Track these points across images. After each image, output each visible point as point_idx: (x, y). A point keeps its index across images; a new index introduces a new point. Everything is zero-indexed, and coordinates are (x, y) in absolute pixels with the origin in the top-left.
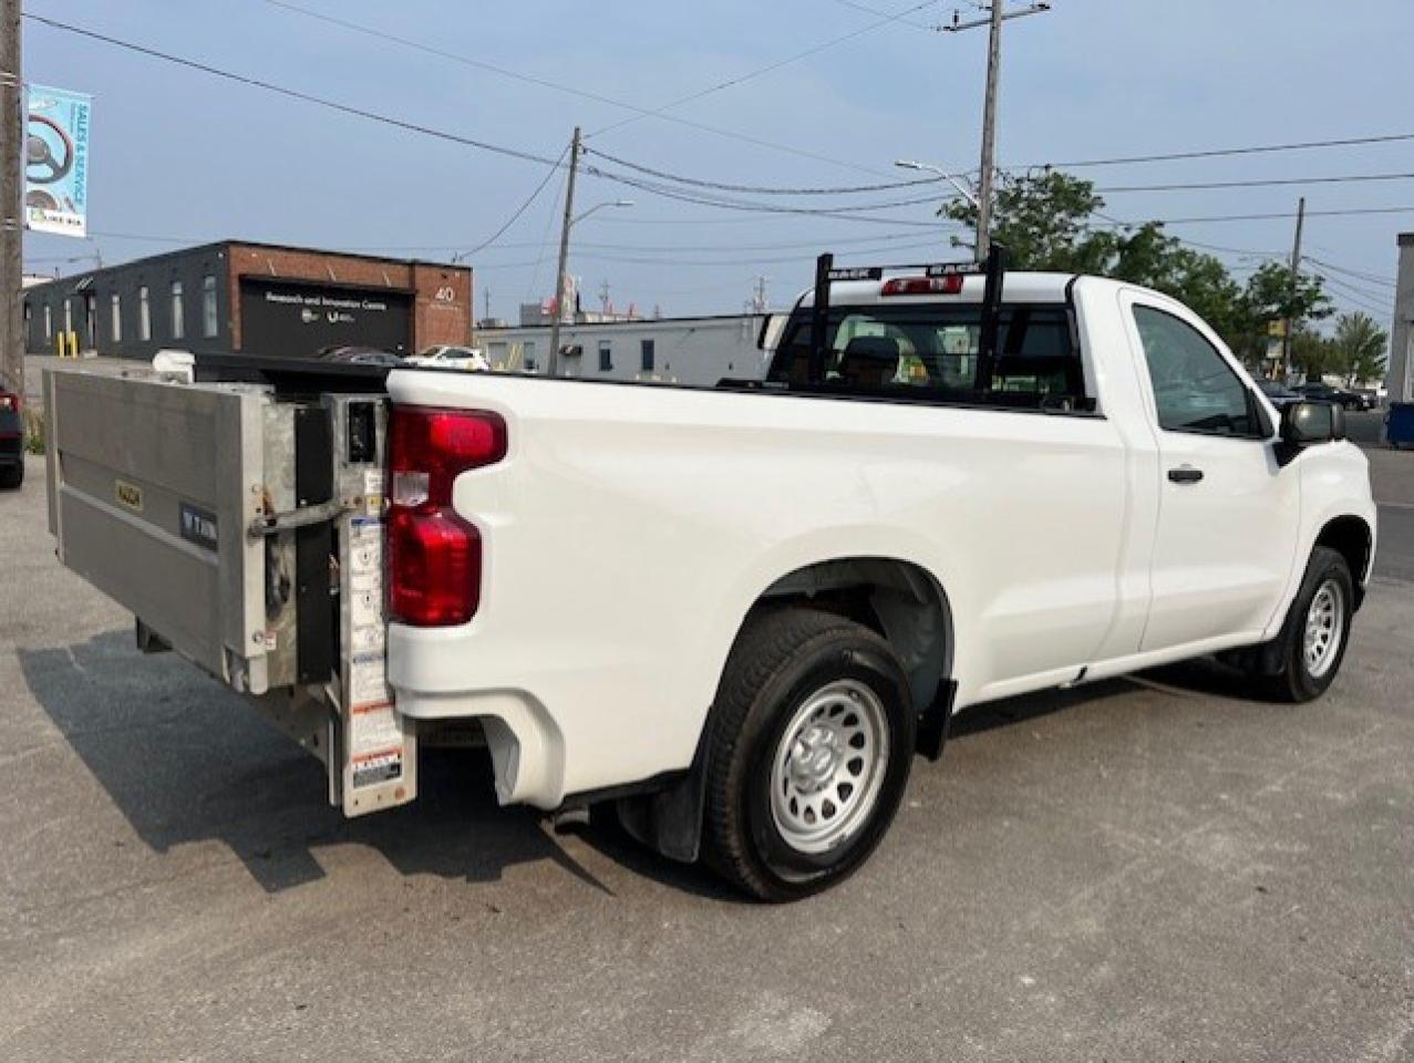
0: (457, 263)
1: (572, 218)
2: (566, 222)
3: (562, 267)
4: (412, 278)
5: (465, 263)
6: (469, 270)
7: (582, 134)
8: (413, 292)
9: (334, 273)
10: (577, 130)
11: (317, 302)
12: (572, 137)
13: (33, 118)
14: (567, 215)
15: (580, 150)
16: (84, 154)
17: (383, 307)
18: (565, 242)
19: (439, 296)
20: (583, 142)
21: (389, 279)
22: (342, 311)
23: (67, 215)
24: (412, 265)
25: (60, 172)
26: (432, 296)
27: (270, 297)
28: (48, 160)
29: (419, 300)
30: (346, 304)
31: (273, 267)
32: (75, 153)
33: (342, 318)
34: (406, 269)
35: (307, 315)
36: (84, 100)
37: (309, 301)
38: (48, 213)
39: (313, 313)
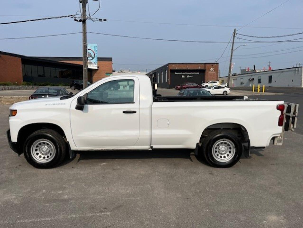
0: (216, 62)
1: (233, 50)
2: (232, 51)
3: (231, 61)
4: (205, 67)
5: (217, 62)
6: (218, 64)
7: (236, 30)
8: (205, 70)
9: (188, 67)
10: (235, 29)
11: (185, 73)
12: (234, 31)
13: (88, 50)
14: (232, 49)
15: (235, 34)
16: (97, 54)
17: (199, 73)
18: (231, 56)
19: (211, 70)
20: (236, 32)
21: (200, 68)
22: (190, 75)
23: (94, 65)
24: (205, 64)
25: (93, 58)
26: (209, 70)
27: (176, 73)
28: (91, 56)
29: (206, 71)
30: (191, 73)
31: (176, 67)
32: (95, 54)
33: (190, 77)
34: (204, 65)
35: (183, 77)
36: (96, 45)
37: (183, 73)
38: (92, 65)
39: (184, 76)
